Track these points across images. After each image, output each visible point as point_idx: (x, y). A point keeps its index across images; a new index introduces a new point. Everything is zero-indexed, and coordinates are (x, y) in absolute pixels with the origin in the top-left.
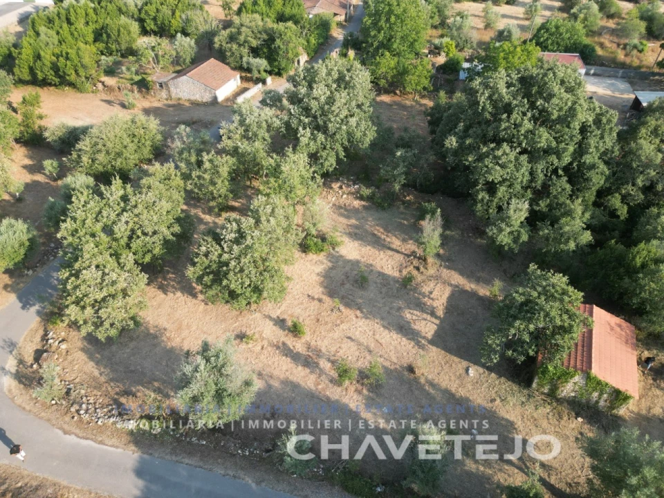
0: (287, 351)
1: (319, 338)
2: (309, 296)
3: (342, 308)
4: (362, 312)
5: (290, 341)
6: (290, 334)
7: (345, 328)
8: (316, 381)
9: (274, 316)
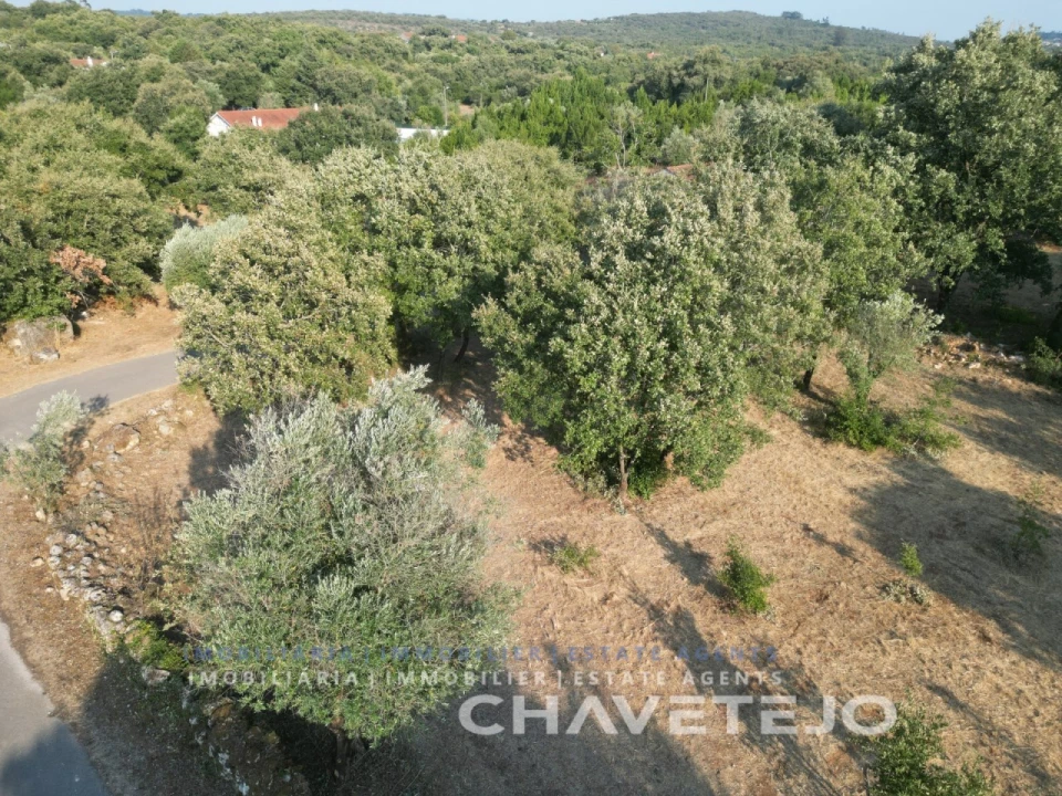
0: (680, 636)
1: (812, 647)
2: (807, 529)
3: (929, 597)
4: (1006, 629)
5: (706, 618)
6: (710, 599)
7: (927, 653)
8: (763, 780)
9: (678, 536)
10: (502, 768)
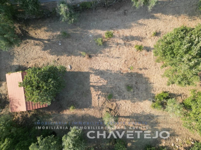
1: (129, 51)
2: (146, 69)
7: (123, 61)
8: (119, 33)
10: (132, 12)
